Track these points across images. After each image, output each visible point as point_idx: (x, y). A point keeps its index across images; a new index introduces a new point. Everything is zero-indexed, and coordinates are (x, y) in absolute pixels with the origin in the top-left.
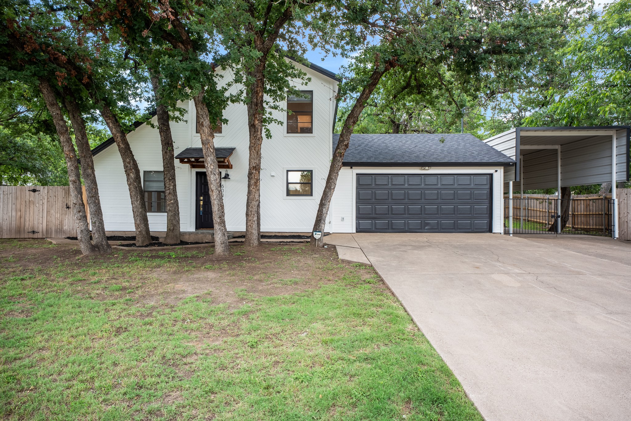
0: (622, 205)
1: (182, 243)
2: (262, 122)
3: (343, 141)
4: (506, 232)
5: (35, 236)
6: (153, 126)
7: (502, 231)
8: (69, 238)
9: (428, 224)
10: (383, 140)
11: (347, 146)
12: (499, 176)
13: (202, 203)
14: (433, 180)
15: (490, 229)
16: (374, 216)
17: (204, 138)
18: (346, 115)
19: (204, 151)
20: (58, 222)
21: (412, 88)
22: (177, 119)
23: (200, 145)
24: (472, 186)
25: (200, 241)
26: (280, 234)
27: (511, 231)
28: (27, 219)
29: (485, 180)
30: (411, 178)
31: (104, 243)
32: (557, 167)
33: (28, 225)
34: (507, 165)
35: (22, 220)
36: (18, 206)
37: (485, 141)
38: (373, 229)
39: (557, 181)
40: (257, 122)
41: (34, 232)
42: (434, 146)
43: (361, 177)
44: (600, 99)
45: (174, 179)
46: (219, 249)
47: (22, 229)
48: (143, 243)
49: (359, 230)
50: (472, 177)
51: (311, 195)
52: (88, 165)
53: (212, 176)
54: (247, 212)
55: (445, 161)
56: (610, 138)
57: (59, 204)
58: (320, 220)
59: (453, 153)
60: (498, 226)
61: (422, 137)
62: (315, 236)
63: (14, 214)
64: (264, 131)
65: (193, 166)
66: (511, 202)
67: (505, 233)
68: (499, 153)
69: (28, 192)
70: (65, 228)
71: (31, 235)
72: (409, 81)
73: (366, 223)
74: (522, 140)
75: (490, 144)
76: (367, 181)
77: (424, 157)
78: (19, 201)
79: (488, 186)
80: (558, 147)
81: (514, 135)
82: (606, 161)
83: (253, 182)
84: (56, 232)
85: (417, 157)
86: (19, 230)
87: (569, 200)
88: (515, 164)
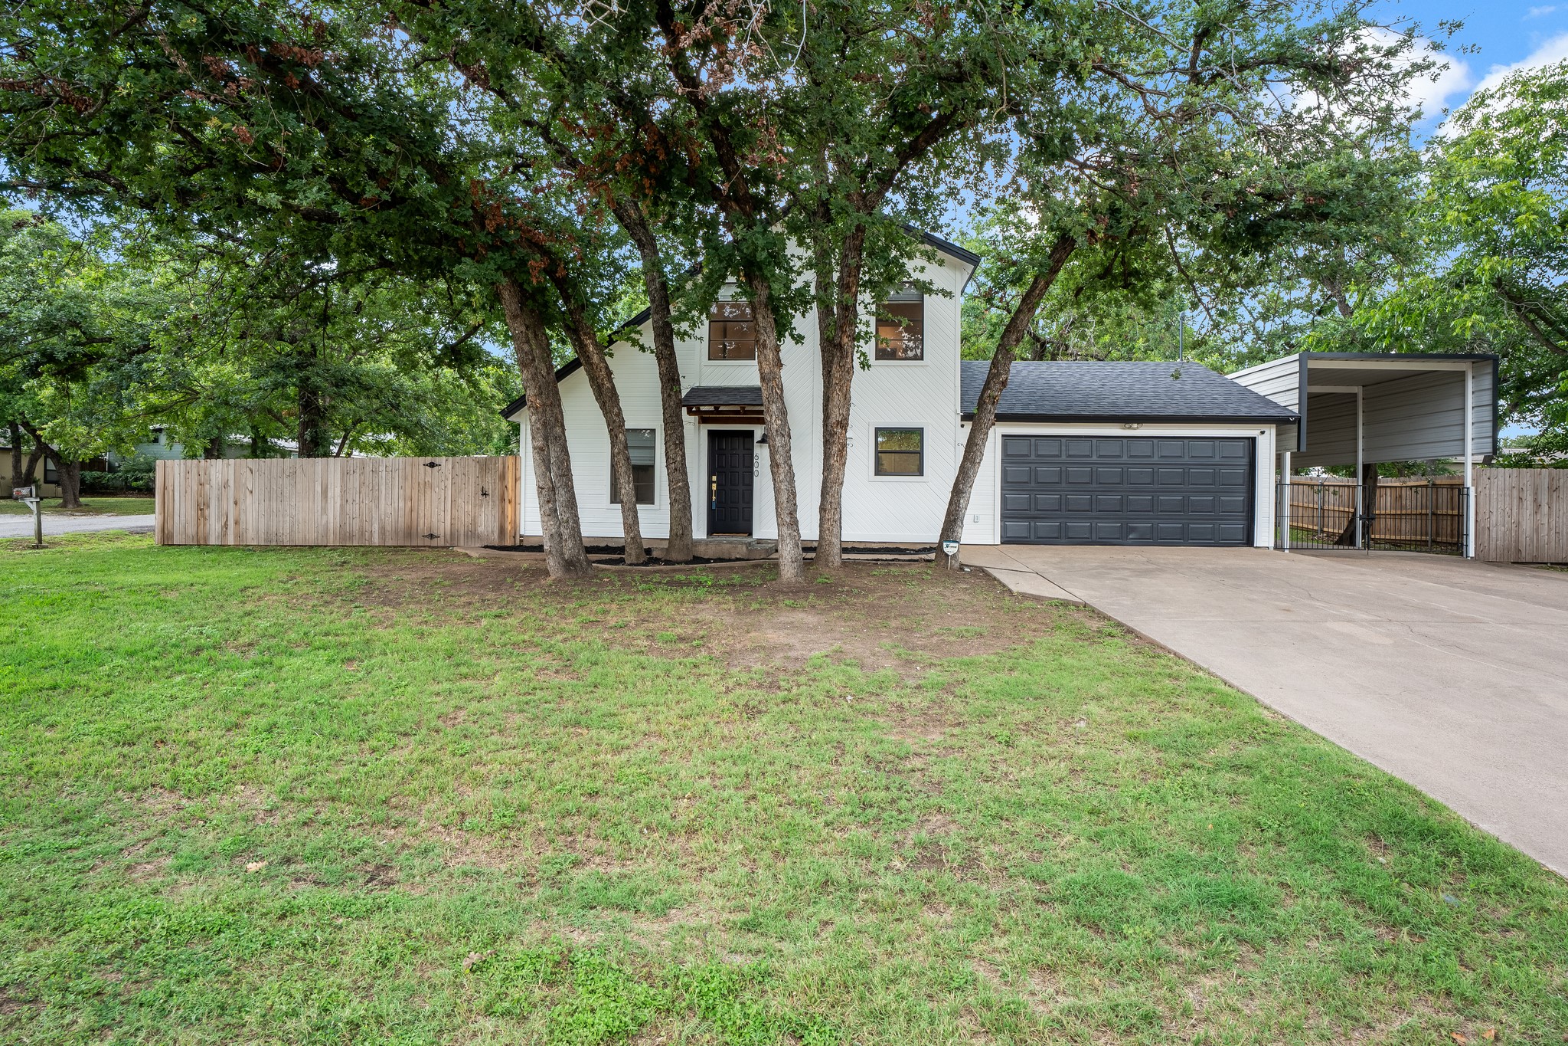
0: (1482, 497)
1: (697, 560)
2: (854, 339)
3: (998, 374)
4: (1278, 547)
5: (434, 542)
6: (642, 348)
7: (1272, 544)
8: (486, 547)
9: (1133, 530)
10: (1037, 373)
11: (1004, 384)
12: (1267, 442)
13: (714, 487)
14: (1144, 449)
15: (1249, 540)
16: (1033, 513)
17: (767, 370)
18: (1002, 329)
19: (765, 393)
20: (468, 520)
21: (1115, 278)
22: (683, 335)
23: (756, 382)
24: (1217, 460)
25: (726, 557)
26: (862, 546)
27: (1287, 544)
28: (422, 514)
29: (1241, 450)
30: (1103, 444)
31: (582, 557)
32: (1356, 426)
33: (423, 526)
34: (1281, 421)
35: (414, 514)
36: (408, 491)
37: (1229, 377)
38: (1032, 538)
39: (1356, 452)
40: (846, 340)
41: (432, 536)
42: (1138, 386)
43: (1009, 441)
44: (1453, 304)
45: (682, 443)
46: (788, 571)
47: (414, 530)
48: (638, 558)
49: (1006, 541)
50: (1217, 442)
51: (921, 474)
52: (556, 419)
53: (778, 438)
54: (822, 504)
55: (1170, 412)
56: (1461, 376)
57: (471, 489)
58: (955, 521)
59: (1177, 397)
60: (1264, 535)
61: (1108, 368)
62: (946, 550)
63: (401, 504)
64: (856, 355)
65: (704, 420)
66: (1288, 490)
67: (1276, 548)
68: (1263, 400)
69: (422, 467)
70: (481, 529)
71: (428, 542)
72: (1111, 265)
73: (1019, 527)
74: (1310, 376)
75: (1243, 382)
76: (1022, 448)
77: (1127, 404)
78: (409, 483)
79: (1245, 461)
80: (1357, 390)
81: (1296, 367)
82: (1454, 417)
83: (835, 449)
84: (466, 536)
85: (1114, 404)
86: (409, 533)
87: (1375, 487)
88: (1298, 420)
